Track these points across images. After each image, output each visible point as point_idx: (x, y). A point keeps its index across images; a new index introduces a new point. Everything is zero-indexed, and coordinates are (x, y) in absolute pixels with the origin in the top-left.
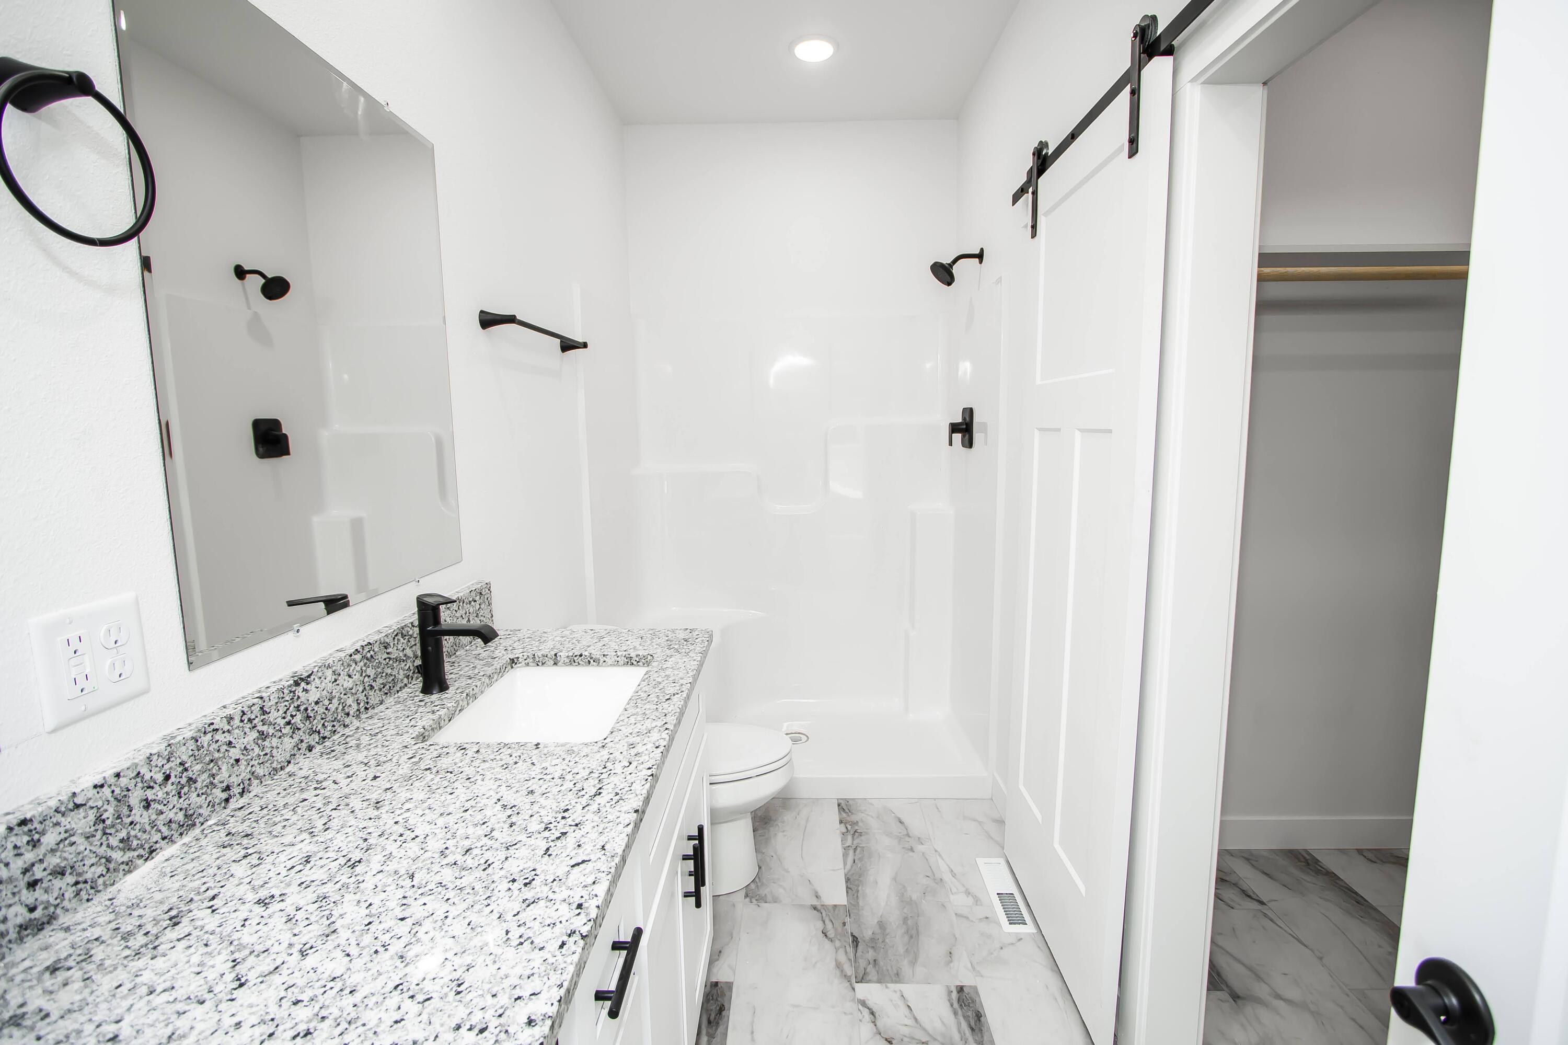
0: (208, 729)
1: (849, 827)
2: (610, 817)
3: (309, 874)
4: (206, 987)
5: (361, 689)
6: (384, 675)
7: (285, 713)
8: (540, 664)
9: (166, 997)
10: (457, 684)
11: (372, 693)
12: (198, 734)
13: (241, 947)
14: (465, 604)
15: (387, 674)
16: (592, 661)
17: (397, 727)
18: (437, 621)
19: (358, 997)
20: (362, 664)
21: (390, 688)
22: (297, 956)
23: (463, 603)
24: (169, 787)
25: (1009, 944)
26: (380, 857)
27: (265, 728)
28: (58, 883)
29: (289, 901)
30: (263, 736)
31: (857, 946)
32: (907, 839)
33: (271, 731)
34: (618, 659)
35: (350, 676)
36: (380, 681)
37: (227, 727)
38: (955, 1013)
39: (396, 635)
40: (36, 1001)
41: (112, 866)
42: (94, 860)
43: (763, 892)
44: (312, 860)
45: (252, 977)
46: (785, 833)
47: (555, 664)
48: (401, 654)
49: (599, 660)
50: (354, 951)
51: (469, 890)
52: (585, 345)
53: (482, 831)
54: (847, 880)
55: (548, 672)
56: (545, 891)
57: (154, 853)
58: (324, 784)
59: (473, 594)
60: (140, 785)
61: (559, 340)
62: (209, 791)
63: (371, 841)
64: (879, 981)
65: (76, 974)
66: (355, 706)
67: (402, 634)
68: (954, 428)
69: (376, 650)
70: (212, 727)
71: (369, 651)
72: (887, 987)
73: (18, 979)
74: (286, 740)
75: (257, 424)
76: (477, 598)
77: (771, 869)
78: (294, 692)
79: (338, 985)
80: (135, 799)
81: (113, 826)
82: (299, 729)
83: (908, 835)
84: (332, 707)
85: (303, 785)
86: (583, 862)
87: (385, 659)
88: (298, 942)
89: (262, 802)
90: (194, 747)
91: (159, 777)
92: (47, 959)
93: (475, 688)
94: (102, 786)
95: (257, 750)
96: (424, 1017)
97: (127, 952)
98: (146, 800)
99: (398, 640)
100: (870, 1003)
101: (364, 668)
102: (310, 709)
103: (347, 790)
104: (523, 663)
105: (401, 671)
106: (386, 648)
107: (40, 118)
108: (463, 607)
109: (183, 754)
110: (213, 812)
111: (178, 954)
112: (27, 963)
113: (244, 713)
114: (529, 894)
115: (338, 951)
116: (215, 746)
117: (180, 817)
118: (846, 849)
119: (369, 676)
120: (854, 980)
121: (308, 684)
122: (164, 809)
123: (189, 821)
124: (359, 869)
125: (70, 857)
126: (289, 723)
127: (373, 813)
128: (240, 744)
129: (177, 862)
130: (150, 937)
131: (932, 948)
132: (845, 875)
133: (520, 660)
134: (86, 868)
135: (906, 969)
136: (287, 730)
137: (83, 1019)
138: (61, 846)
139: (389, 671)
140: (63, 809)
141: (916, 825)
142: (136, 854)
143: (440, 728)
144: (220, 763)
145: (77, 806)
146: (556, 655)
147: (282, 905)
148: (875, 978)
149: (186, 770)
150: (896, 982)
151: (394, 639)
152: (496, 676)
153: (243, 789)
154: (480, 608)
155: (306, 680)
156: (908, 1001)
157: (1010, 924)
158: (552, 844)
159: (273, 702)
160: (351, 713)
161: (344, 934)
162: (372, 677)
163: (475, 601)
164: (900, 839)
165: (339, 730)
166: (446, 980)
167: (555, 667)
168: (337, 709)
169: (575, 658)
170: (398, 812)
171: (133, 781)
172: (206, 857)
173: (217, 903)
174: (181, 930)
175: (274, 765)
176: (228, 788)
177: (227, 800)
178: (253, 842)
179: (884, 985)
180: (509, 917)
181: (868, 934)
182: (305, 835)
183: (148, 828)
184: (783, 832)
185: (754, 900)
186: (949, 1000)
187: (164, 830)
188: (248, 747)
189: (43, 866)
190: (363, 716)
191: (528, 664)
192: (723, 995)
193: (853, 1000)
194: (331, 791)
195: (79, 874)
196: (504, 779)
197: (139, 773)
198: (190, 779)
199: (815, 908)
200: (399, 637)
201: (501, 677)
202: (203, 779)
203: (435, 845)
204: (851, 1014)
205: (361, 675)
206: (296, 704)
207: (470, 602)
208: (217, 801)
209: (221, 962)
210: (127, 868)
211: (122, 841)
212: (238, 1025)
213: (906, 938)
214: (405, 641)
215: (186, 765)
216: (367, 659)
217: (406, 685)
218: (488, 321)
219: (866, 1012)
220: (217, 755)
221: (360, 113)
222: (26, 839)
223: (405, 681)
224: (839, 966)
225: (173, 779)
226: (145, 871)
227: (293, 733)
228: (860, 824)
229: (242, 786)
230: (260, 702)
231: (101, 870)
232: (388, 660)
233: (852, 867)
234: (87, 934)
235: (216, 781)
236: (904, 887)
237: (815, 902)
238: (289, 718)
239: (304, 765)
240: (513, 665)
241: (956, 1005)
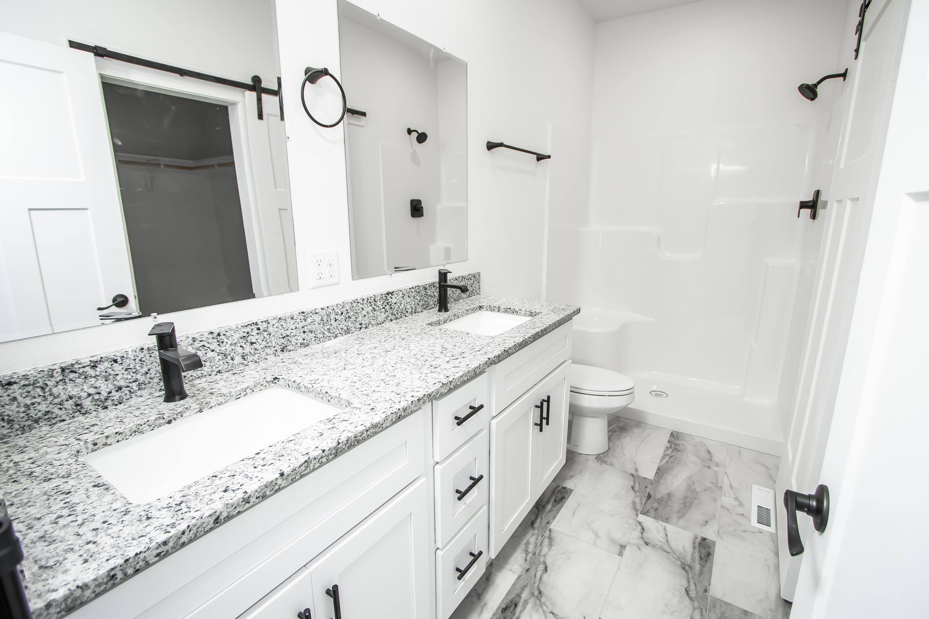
0: (356, 301)
1: (673, 445)
2: (477, 358)
3: (374, 351)
4: (336, 368)
5: (413, 304)
6: (424, 300)
7: (383, 304)
8: (492, 310)
9: (327, 367)
10: (452, 311)
11: (418, 306)
12: (353, 302)
13: (349, 362)
14: (465, 280)
15: (425, 301)
16: (514, 312)
17: (423, 320)
18: (445, 281)
19: (371, 379)
20: (414, 293)
21: (426, 307)
22: (361, 367)
23: (465, 279)
24: (342, 317)
25: (751, 532)
26: (396, 352)
27: (375, 307)
28: (310, 334)
29: (365, 355)
30: (374, 310)
31: (649, 499)
32: (709, 462)
33: (377, 309)
34: (526, 313)
35: (409, 297)
36: (422, 302)
37: (362, 303)
38: (694, 548)
39: (431, 285)
40: (300, 360)
41: (325, 336)
42: (320, 332)
43: (606, 459)
44: (376, 348)
45: (348, 368)
46: (631, 438)
47: (499, 311)
48: (432, 294)
49: (518, 312)
50: (376, 370)
51: (416, 365)
52: (549, 157)
53: (431, 352)
54: (659, 469)
55: (495, 314)
56: (440, 371)
57: (337, 337)
58: (390, 331)
59: (470, 276)
60: (334, 313)
61: (536, 156)
62: (355, 323)
63: (395, 347)
64: (654, 518)
65: (310, 358)
66: (410, 310)
67: (433, 286)
68: (803, 205)
69: (421, 289)
70: (357, 301)
71: (418, 289)
72: (657, 522)
73: (298, 355)
74: (383, 314)
75: (412, 201)
76: (472, 278)
77: (615, 451)
78: (387, 297)
79: (368, 375)
80: (333, 316)
81: (326, 323)
82: (388, 311)
83: (710, 460)
84: (402, 307)
85: (385, 330)
86: (458, 367)
87: (425, 294)
88: (363, 365)
89: (371, 332)
90: (351, 306)
91: (340, 313)
92: (305, 353)
93: (459, 313)
94: (323, 309)
95: (372, 314)
96: (385, 388)
97: (322, 356)
98: (336, 318)
99: (431, 287)
100: (644, 525)
101: (415, 295)
102: (392, 305)
103: (396, 333)
104: (485, 309)
105: (431, 301)
106: (425, 289)
107: (316, 85)
108: (464, 281)
109: (348, 307)
110: (356, 330)
111: (334, 360)
112: (301, 353)
113: (368, 299)
114: (434, 370)
115: (372, 369)
116: (357, 308)
117: (345, 328)
118: (665, 455)
119: (417, 299)
120: (640, 512)
121: (392, 295)
122: (341, 323)
123: (348, 331)
124: (388, 353)
125: (314, 328)
126: (384, 308)
127: (400, 340)
128: (366, 310)
129: (342, 341)
130: (329, 355)
131: (695, 515)
132: (659, 466)
133: (484, 307)
134: (318, 333)
135: (674, 518)
136: (383, 310)
137: (308, 366)
138: (312, 323)
139: (426, 299)
140: (313, 312)
141: (718, 456)
142: (332, 335)
143: (439, 324)
144: (359, 314)
145: (316, 313)
146: (499, 307)
147: (363, 356)
148: (652, 516)
149: (348, 313)
150: (665, 522)
151: (429, 287)
152: (470, 311)
153: (366, 326)
154: (473, 283)
155: (392, 293)
156: (667, 532)
157: (758, 522)
158: (451, 360)
159: (379, 298)
160: (409, 312)
161: (375, 366)
162: (418, 300)
163: (471, 279)
164: (703, 460)
165: (403, 317)
166: (396, 382)
167: (498, 313)
168: (403, 308)
169: (508, 310)
170: (408, 342)
171: (332, 311)
172: (350, 341)
173: (347, 352)
174: (336, 355)
175: (378, 322)
176: (361, 324)
177: (361, 328)
178: (363, 340)
179: (656, 520)
180: (424, 374)
181: (659, 496)
182: (378, 342)
183: (336, 328)
184: (631, 437)
185: (600, 462)
186: (693, 541)
187: (340, 330)
188: (369, 312)
189: (307, 328)
190: (414, 315)
191: (487, 310)
192: (567, 493)
193: (635, 520)
194: (392, 333)
195: (316, 335)
196: (448, 340)
197: (334, 309)
198: (349, 316)
199: (632, 475)
200: (432, 286)
201: (473, 312)
202: (353, 318)
203: (414, 352)
204: (630, 525)
205: (414, 298)
206: (387, 302)
207: (468, 279)
208: (357, 327)
209: (342, 364)
210: (329, 338)
211: (328, 329)
212: (340, 376)
213: (682, 506)
214: (435, 289)
215: (348, 311)
216: (417, 292)
217: (433, 308)
218: (491, 146)
219: (639, 527)
220: (358, 311)
221: (431, 56)
222: (303, 318)
223: (433, 306)
224: (634, 503)
225: (344, 314)
226: (333, 342)
227: (385, 312)
228: (681, 446)
229: (366, 325)
230: (374, 297)
231: (322, 336)
232: (426, 295)
233: (664, 464)
234: (315, 351)
235: (357, 320)
236: (694, 483)
237: (634, 473)
238: (384, 306)
239: (387, 324)
240: (481, 309)
241: (697, 544)
